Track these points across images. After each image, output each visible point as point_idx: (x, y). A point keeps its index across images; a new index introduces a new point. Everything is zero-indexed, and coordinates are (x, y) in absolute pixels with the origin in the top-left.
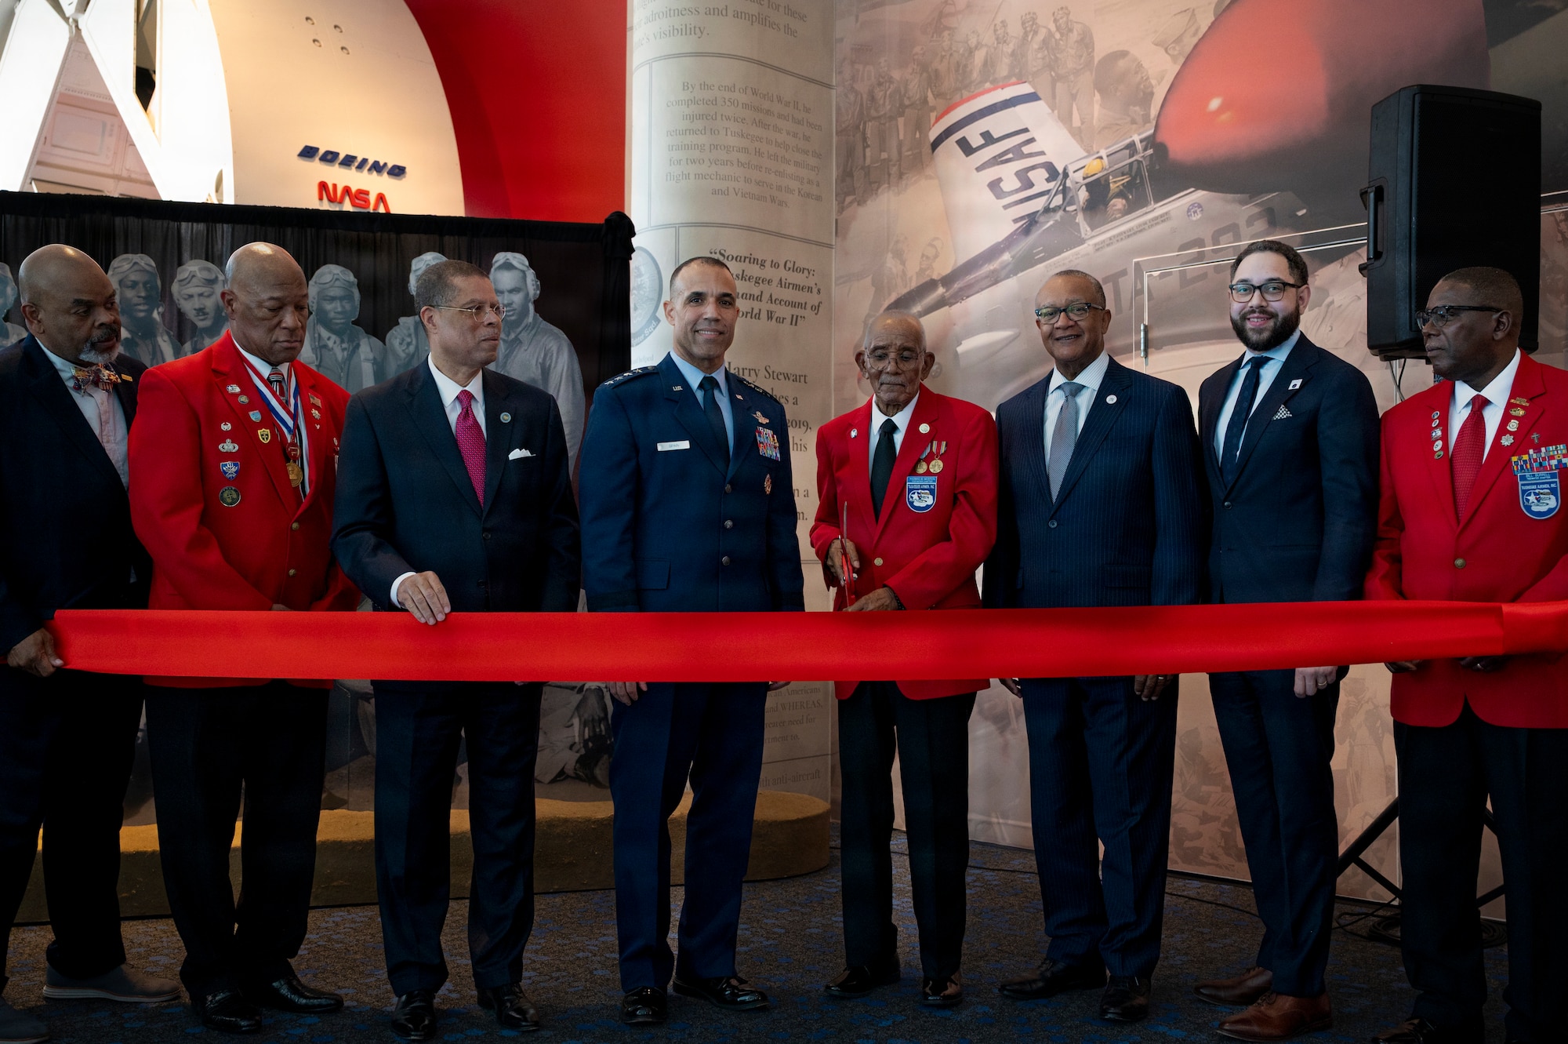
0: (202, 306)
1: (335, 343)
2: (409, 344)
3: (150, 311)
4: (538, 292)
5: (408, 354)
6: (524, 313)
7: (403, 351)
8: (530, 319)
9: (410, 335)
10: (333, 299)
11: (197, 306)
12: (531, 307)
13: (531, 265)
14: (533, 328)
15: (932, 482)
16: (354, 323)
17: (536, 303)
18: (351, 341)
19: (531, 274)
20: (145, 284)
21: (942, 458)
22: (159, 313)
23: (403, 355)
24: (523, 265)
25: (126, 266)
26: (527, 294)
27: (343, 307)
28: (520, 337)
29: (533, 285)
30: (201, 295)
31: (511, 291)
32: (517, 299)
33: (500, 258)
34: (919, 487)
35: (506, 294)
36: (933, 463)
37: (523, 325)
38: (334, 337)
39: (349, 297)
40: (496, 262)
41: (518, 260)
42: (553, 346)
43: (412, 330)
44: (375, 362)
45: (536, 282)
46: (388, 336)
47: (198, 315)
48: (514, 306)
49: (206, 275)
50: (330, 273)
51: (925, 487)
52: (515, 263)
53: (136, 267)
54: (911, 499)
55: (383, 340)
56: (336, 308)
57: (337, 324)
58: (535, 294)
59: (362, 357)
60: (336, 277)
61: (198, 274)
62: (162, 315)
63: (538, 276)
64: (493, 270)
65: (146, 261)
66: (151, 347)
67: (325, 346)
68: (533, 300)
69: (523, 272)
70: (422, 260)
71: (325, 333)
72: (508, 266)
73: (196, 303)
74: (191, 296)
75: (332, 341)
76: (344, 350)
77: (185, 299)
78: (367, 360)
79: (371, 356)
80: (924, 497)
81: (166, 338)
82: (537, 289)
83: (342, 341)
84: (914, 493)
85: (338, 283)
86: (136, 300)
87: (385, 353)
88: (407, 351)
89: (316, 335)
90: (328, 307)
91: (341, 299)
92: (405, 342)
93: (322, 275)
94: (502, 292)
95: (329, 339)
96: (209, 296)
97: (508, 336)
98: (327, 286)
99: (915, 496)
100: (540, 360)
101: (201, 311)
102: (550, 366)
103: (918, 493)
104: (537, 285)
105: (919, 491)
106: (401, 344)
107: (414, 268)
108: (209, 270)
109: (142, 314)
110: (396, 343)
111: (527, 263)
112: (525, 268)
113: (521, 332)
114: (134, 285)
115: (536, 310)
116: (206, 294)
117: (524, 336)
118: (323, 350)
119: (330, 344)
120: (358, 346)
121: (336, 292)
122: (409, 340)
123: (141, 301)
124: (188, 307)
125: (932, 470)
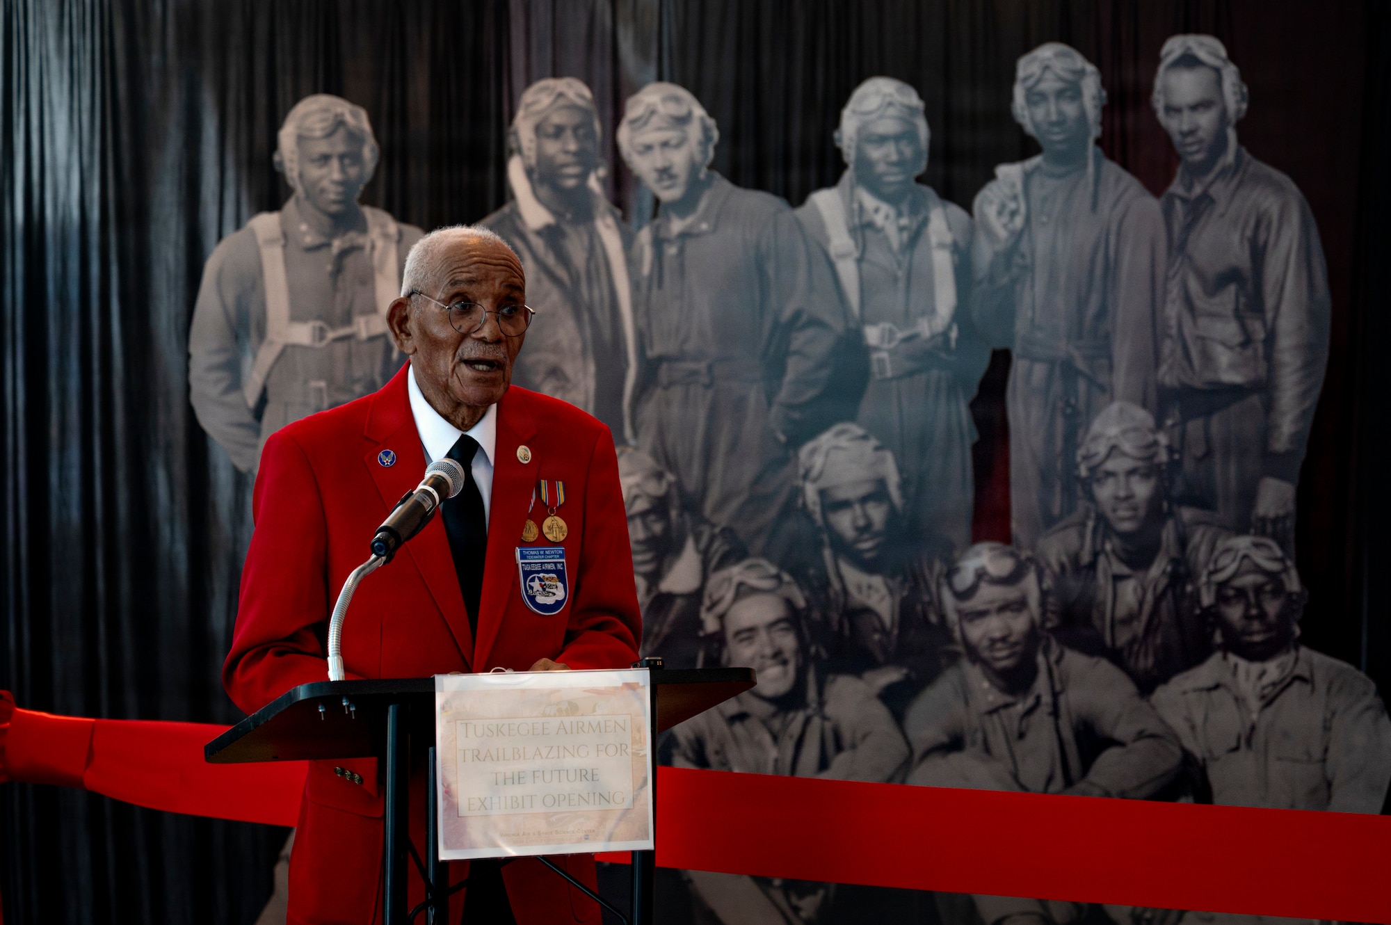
0: (667, 164)
1: (887, 217)
2: (1013, 214)
3: (583, 177)
4: (1244, 106)
5: (1012, 233)
6: (1218, 145)
7: (1005, 226)
8: (1230, 157)
9: (1015, 198)
10: (882, 139)
11: (660, 163)
12: (1232, 135)
13: (1233, 57)
14: (1235, 173)
15: (555, 558)
16: (919, 180)
17: (1240, 126)
18: (914, 211)
19: (1230, 74)
20: (576, 129)
21: (561, 512)
22: (598, 179)
23: (1002, 233)
24: (1217, 56)
25: (545, 100)
26: (1224, 112)
27: (900, 153)
28: (1213, 191)
29: (1235, 93)
30: (665, 144)
31: (1194, 108)
32: (1206, 120)
33: (1174, 46)
34: (537, 568)
35: (1186, 114)
36: (548, 522)
37: (1217, 168)
38: (885, 208)
39: (908, 135)
40: (1168, 54)
41: (1207, 47)
42: (1271, 204)
43: (1019, 188)
44: (955, 248)
45: (1241, 88)
46: (978, 201)
47: (660, 180)
48: (1201, 134)
49: (673, 109)
50: (878, 92)
51: (549, 567)
52: (1202, 55)
53: (561, 102)
54: (530, 592)
55: (967, 206)
56: (887, 156)
57: (890, 184)
58: (1239, 111)
59: (934, 240)
60: (888, 99)
61: (662, 109)
62: (603, 181)
63: (1244, 76)
64: (1161, 69)
65: (575, 90)
66: (585, 239)
67: (870, 225)
68: (1233, 121)
69: (1217, 71)
70: (1035, 59)
71: (869, 201)
72: (1189, 61)
73: (657, 159)
74: (648, 148)
75: (881, 213)
76: (902, 229)
77: (641, 153)
78: (941, 246)
79: (948, 238)
80: (550, 586)
81: (610, 220)
82: (1243, 99)
83: (899, 214)
84: (533, 580)
85: (891, 111)
86: (562, 158)
87: (971, 232)
88: (1010, 226)
89: (856, 206)
90: (875, 153)
91: (897, 138)
92: (1007, 212)
93: (865, 97)
94: (1178, 110)
95: (877, 210)
96: (678, 145)
97: (1189, 188)
98: (874, 116)
99: (536, 585)
100: (1249, 233)
101: (665, 173)
102: (1266, 242)
103: (539, 578)
104: (1242, 94)
105: (541, 575)
106: (1000, 213)
107: (1021, 72)
108: (677, 100)
109: (571, 183)
110: (991, 212)
111: (1223, 52)
112: (1217, 63)
113: (1212, 183)
114: (559, 132)
115: (1241, 140)
116: (674, 142)
117: (1219, 190)
118: (868, 233)
119: (879, 220)
120: (925, 222)
121: (888, 126)
122: (1012, 206)
123: (569, 159)
124: (643, 166)
125: (550, 537)
